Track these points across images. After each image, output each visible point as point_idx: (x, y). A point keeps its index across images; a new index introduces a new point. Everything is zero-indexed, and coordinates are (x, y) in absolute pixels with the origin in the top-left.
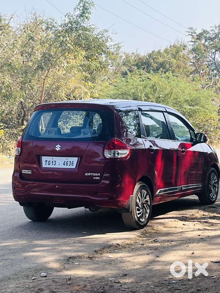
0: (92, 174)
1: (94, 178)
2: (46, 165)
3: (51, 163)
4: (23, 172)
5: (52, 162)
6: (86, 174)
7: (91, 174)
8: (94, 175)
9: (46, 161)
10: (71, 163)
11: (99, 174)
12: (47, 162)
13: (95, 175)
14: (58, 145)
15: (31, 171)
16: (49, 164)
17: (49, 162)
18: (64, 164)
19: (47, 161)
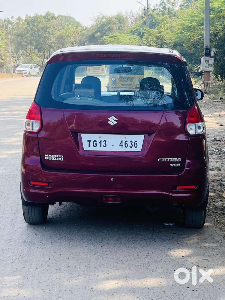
0: (169, 159)
1: (171, 165)
2: (89, 146)
3: (99, 145)
4: (46, 158)
5: (101, 142)
6: (159, 160)
7: (167, 160)
8: (171, 161)
9: (89, 141)
10: (133, 144)
11: (179, 159)
12: (91, 143)
13: (173, 161)
14: (113, 117)
15: (62, 156)
16: (95, 145)
17: (95, 142)
18: (120, 145)
19: (91, 141)
